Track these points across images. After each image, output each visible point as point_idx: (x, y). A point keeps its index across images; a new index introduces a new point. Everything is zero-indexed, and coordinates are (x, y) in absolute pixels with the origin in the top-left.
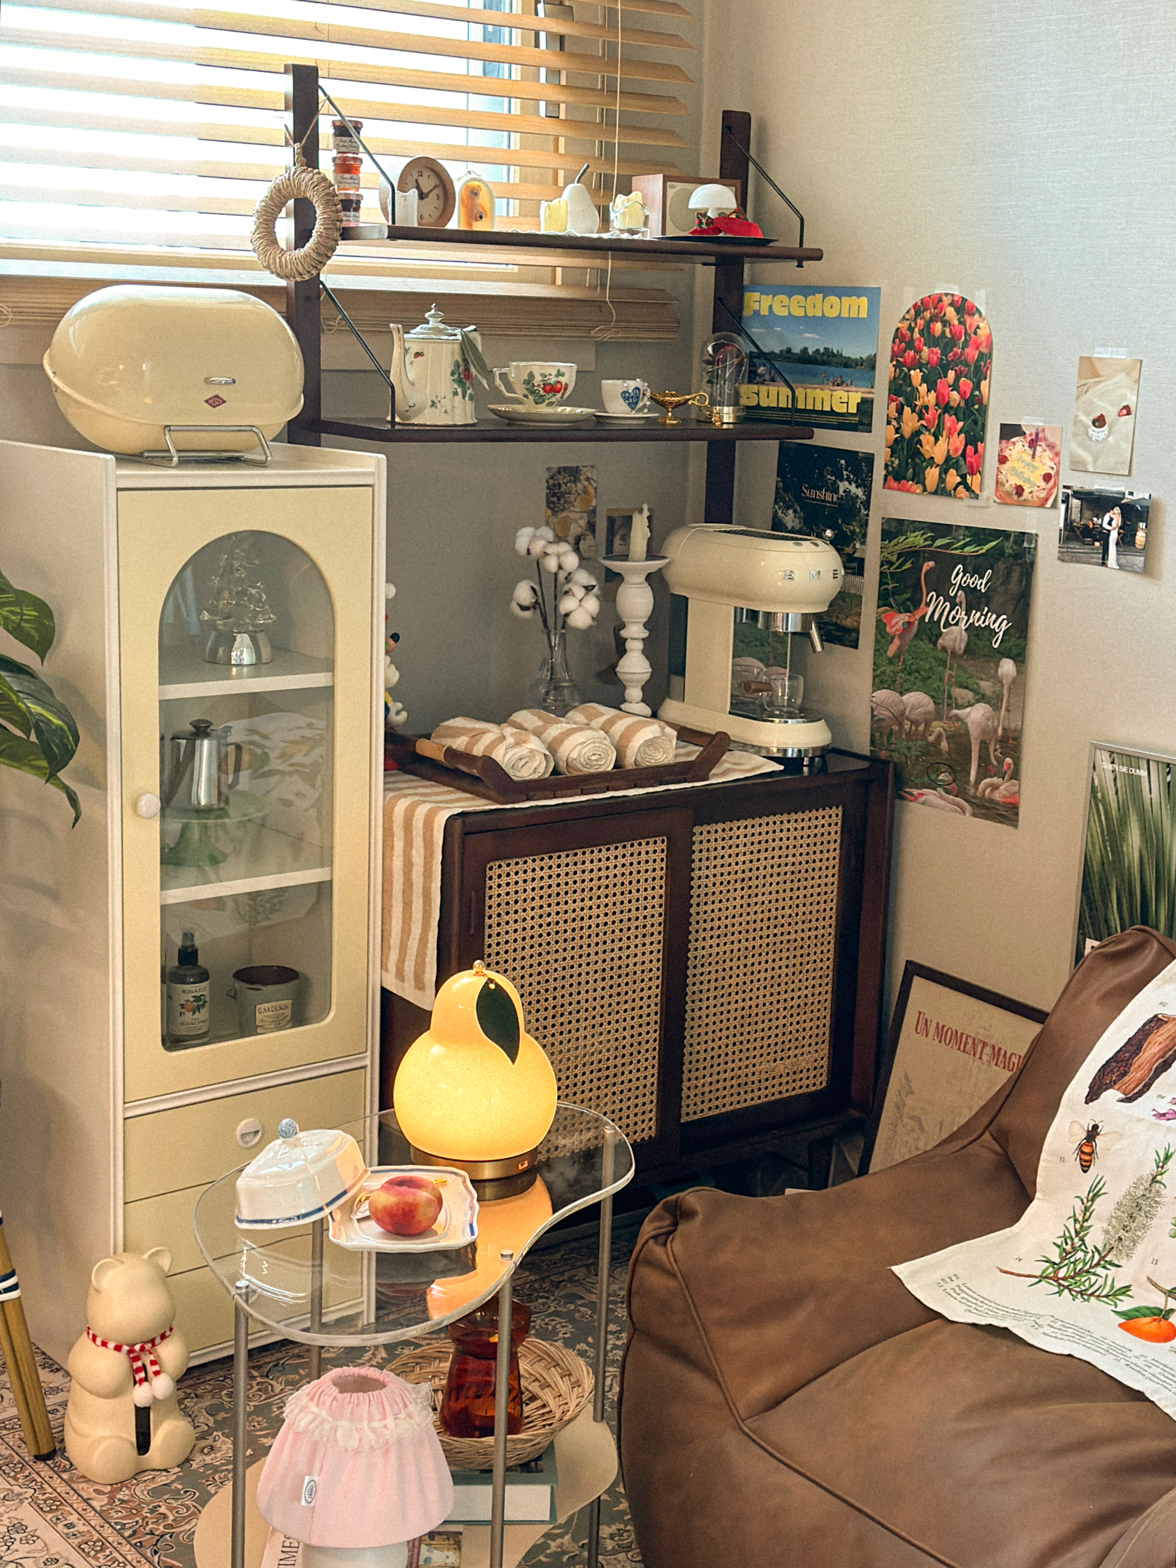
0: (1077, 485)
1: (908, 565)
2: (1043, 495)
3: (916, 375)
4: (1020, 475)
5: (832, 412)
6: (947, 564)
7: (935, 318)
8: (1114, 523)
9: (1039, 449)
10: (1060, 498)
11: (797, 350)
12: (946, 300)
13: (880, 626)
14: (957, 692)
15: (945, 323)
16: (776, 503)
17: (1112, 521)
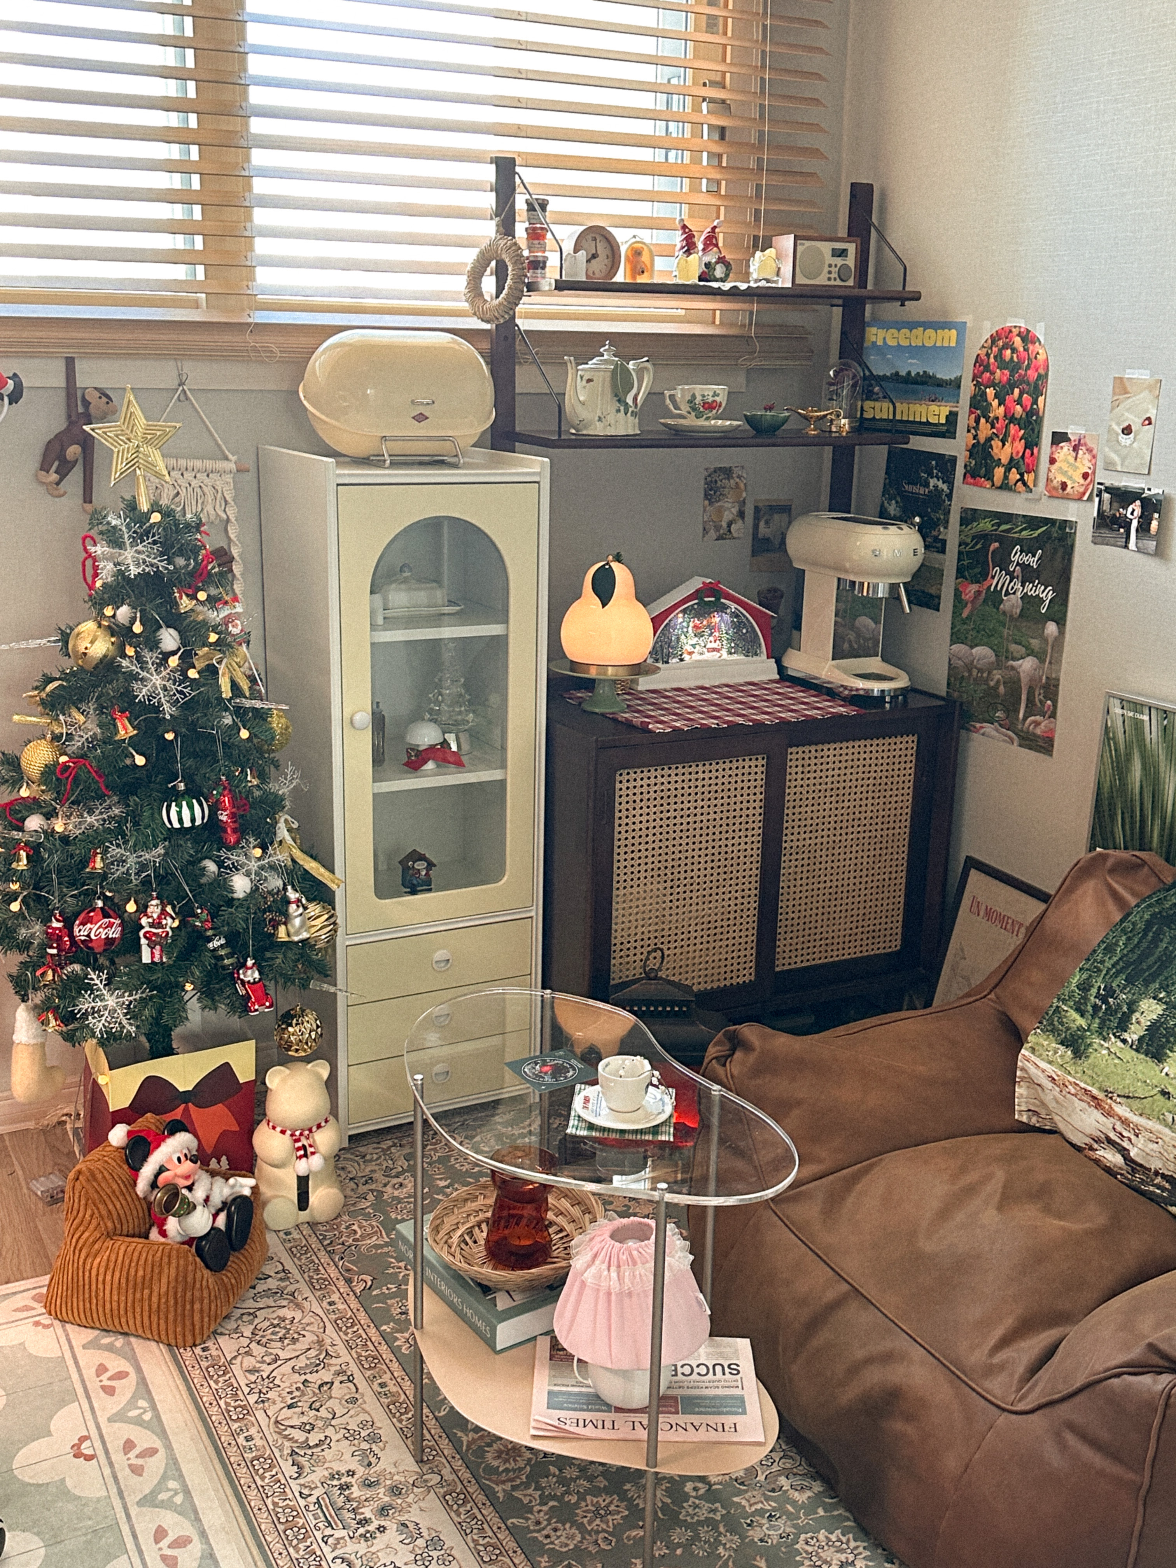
0: (1108, 483)
1: (979, 546)
2: (1082, 490)
3: (990, 392)
4: (1065, 473)
5: (928, 423)
6: (1007, 545)
7: (1005, 347)
8: (1135, 514)
9: (1080, 452)
10: (1095, 492)
11: (903, 373)
12: (1015, 331)
13: (958, 594)
14: (1013, 647)
15: (1014, 350)
16: (883, 495)
17: (1134, 511)
